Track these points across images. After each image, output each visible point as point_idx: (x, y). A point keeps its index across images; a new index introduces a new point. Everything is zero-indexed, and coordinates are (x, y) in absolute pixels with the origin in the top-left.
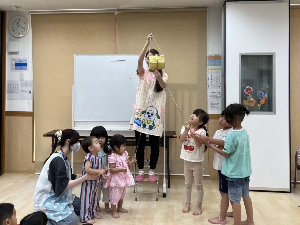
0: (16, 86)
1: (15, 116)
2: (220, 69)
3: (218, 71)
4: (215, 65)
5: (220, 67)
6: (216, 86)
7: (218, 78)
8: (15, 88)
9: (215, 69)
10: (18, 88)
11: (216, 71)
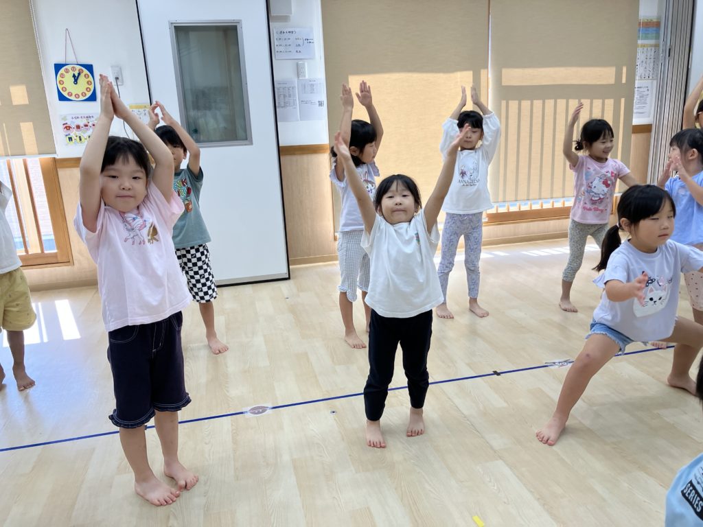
0: (291, 93)
1: (294, 154)
2: (651, 46)
3: (649, 49)
4: (646, 38)
5: (653, 42)
6: (643, 76)
7: (648, 61)
8: (290, 96)
9: (644, 46)
10: (294, 96)
11: (645, 49)
